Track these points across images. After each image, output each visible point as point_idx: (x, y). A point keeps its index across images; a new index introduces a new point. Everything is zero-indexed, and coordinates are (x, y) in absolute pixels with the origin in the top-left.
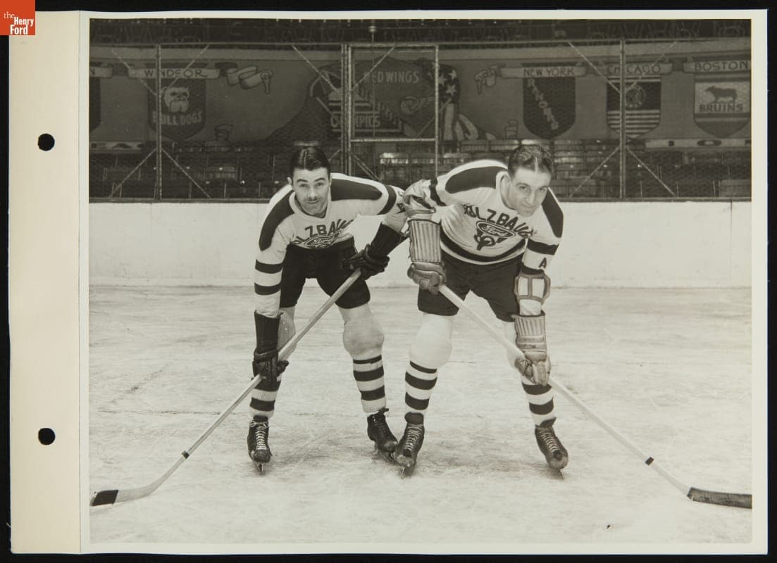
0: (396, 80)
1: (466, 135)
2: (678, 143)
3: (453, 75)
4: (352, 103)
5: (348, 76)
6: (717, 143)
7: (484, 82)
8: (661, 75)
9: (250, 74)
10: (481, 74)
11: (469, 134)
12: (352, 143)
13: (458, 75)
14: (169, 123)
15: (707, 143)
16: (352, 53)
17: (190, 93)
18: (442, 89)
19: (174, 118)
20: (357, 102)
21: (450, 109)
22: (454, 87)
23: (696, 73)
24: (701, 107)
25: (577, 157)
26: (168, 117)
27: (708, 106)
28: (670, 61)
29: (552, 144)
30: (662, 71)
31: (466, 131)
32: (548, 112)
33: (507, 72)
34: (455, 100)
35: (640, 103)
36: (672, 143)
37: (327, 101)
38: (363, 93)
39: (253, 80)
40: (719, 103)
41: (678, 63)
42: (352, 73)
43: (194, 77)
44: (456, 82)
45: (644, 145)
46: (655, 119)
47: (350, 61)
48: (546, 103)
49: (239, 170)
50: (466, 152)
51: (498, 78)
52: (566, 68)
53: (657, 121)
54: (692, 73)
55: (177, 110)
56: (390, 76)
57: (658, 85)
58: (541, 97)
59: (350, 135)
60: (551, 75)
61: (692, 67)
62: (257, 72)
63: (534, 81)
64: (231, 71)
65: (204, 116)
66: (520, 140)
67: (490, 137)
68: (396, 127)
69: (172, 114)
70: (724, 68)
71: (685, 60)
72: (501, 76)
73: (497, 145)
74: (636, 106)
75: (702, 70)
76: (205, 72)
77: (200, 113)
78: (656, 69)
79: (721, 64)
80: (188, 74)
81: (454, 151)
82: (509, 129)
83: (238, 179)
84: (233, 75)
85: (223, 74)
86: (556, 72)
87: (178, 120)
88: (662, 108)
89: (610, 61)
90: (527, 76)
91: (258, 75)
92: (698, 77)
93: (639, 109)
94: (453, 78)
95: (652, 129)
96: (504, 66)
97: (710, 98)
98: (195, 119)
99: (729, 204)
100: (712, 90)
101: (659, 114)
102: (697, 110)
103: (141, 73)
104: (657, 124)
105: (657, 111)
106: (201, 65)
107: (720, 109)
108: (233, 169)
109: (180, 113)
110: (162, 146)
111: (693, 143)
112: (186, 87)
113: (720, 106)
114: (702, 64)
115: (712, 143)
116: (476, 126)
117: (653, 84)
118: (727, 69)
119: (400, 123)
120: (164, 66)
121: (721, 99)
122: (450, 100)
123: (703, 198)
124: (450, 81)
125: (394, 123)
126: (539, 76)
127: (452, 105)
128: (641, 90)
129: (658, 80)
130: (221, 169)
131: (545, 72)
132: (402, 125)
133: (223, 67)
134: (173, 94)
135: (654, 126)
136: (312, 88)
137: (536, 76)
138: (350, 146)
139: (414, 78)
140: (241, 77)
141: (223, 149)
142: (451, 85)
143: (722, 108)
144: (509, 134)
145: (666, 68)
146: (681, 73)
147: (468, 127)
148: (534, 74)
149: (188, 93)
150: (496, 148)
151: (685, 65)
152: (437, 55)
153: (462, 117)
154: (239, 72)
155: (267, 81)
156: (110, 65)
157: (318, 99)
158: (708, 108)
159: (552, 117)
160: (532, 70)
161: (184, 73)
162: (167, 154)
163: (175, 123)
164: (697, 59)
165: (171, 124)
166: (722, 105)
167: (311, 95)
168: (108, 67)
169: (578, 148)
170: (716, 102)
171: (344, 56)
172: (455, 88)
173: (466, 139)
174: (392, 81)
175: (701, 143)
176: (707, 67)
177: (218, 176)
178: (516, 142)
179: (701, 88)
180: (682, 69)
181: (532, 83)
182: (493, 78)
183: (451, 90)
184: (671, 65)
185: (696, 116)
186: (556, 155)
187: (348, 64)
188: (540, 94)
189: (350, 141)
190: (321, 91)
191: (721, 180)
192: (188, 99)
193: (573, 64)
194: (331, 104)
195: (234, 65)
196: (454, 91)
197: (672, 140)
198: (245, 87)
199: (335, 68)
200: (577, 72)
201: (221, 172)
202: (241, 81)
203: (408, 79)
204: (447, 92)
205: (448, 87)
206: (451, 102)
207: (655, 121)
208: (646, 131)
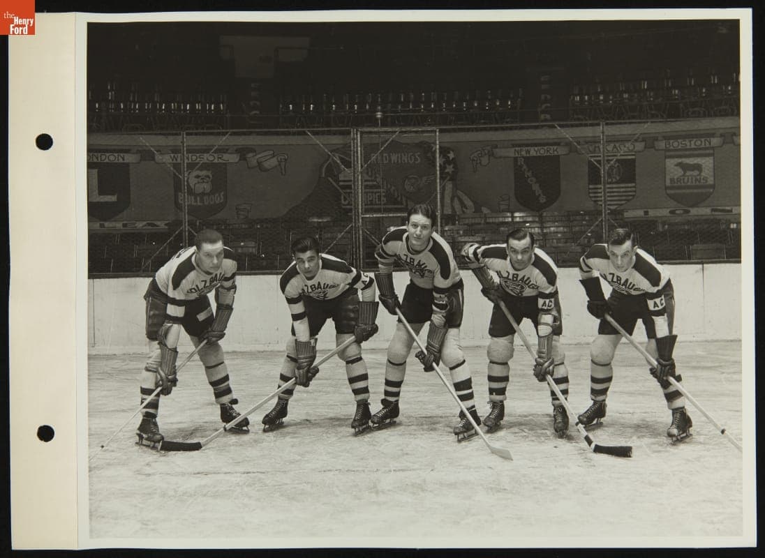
0: (400, 161)
1: (464, 209)
2: (652, 213)
3: (451, 155)
4: (362, 182)
5: (357, 157)
6: (688, 212)
7: (478, 162)
8: (635, 152)
9: (268, 157)
10: (476, 154)
11: (467, 209)
12: (362, 218)
13: (454, 154)
14: (193, 203)
15: (678, 212)
16: (361, 137)
17: (213, 176)
18: (442, 168)
19: (198, 199)
20: (366, 181)
21: (449, 186)
22: (452, 166)
23: (667, 150)
24: (672, 180)
25: (564, 227)
26: (193, 198)
27: (677, 179)
28: (644, 140)
29: (541, 216)
30: (636, 149)
31: (463, 204)
32: (536, 187)
33: (500, 152)
34: (453, 179)
35: (618, 178)
36: (646, 213)
37: (337, 181)
38: (370, 174)
39: (271, 163)
40: (688, 176)
41: (650, 141)
42: (361, 154)
43: (216, 161)
44: (453, 162)
45: (623, 215)
46: (631, 192)
47: (359, 144)
48: (534, 180)
49: (259, 245)
50: (465, 224)
51: (491, 158)
52: (552, 148)
53: (633, 193)
54: (662, 150)
55: (201, 191)
56: (394, 158)
57: (634, 161)
58: (530, 174)
59: (360, 211)
60: (539, 154)
61: (662, 145)
62: (273, 155)
63: (523, 160)
64: (250, 155)
65: (226, 197)
66: (512, 213)
67: (485, 210)
68: (402, 204)
69: (196, 195)
70: (690, 145)
71: (656, 139)
72: (493, 155)
73: (492, 217)
74: (614, 180)
75: (672, 148)
76: (226, 157)
77: (223, 193)
78: (632, 147)
79: (687, 142)
80: (211, 158)
81: (454, 224)
82: (501, 203)
83: (259, 252)
84: (253, 159)
85: (243, 158)
86: (542, 152)
87: (202, 201)
88: (637, 181)
89: (594, 141)
90: (517, 155)
91: (275, 159)
92: (668, 154)
93: (617, 183)
94: (451, 158)
95: (628, 200)
96: (496, 147)
97: (679, 172)
98: (218, 199)
100: (679, 165)
101: (634, 187)
102: (668, 183)
103: (167, 159)
104: (633, 196)
105: (634, 184)
106: (222, 150)
107: (688, 181)
108: (253, 244)
109: (203, 194)
110: (188, 225)
111: (665, 212)
112: (209, 170)
113: (688, 179)
114: (671, 141)
115: (682, 212)
116: (473, 201)
117: (629, 160)
118: (693, 146)
119: (404, 199)
120: (189, 151)
121: (688, 173)
122: (448, 178)
123: (678, 261)
124: (448, 161)
125: (399, 199)
126: (528, 155)
127: (450, 183)
128: (618, 166)
129: (634, 157)
130: (242, 244)
131: (533, 152)
132: (406, 201)
133: (243, 152)
134: (198, 177)
135: (631, 197)
136: (324, 170)
137: (525, 155)
138: (361, 220)
139: (416, 160)
140: (259, 161)
141: (244, 226)
142: (449, 165)
143: (690, 181)
144: (502, 207)
145: (640, 146)
146: (653, 149)
147: (466, 203)
148: (524, 153)
149: (211, 176)
150: (491, 220)
151: (656, 143)
152: (437, 138)
153: (459, 193)
154: (258, 156)
155: (283, 164)
156: (138, 152)
157: (330, 179)
158: (678, 181)
159: (540, 192)
160: (521, 150)
161: (207, 158)
162: (193, 231)
163: (199, 204)
164: (666, 138)
165: (195, 204)
166: (690, 178)
167: (324, 175)
168: (137, 153)
169: (564, 219)
170: (684, 175)
171: (354, 139)
172: (454, 167)
173: (463, 212)
174: (396, 161)
175: (672, 212)
176: (676, 144)
177: (240, 251)
178: (509, 214)
179: (671, 163)
180: (653, 147)
181: (521, 162)
182: (486, 157)
183: (450, 169)
184: (643, 144)
185: (666, 188)
186: (545, 225)
187: (357, 147)
188: (529, 171)
189: (361, 216)
190: (332, 171)
191: (693, 244)
192: (211, 181)
193: (558, 144)
194: (341, 183)
195: (251, 150)
196: (453, 170)
197: (646, 210)
198: (266, 170)
199: (345, 150)
200: (561, 151)
201: (242, 247)
202: (259, 164)
203: (411, 160)
204: (446, 171)
205: (447, 166)
206: (449, 180)
207: (630, 194)
208: (623, 202)
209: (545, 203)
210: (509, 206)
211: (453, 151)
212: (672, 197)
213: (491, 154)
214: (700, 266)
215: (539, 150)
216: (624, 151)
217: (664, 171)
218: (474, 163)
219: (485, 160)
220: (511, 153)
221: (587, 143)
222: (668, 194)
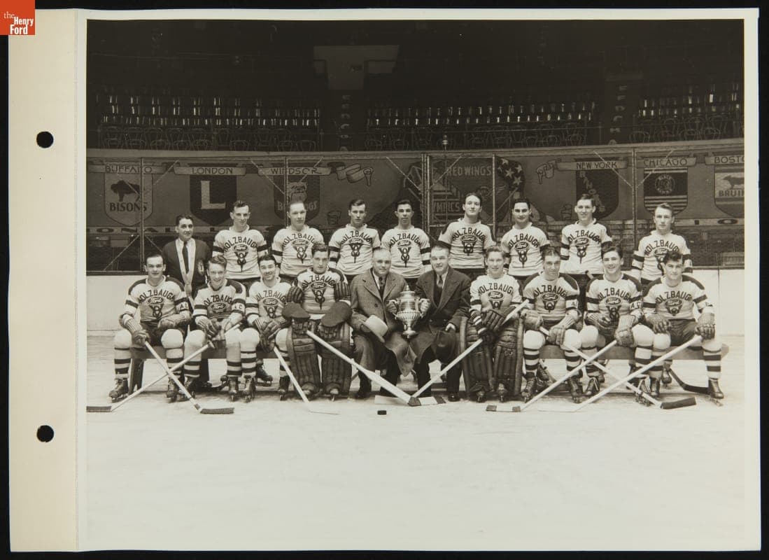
0: (472, 174)
2: (702, 222)
3: (519, 169)
7: (544, 174)
8: (688, 166)
9: (354, 171)
10: (541, 168)
12: (430, 228)
15: (726, 222)
17: (308, 187)
23: (717, 165)
24: (721, 193)
27: (726, 191)
28: (695, 156)
30: (688, 164)
32: (596, 198)
33: (562, 166)
35: (671, 190)
36: (697, 222)
38: (446, 183)
39: (358, 175)
41: (701, 158)
43: (310, 174)
44: (521, 174)
46: (683, 203)
48: (594, 191)
51: (556, 171)
52: (611, 162)
53: (685, 204)
54: (712, 165)
56: (468, 170)
57: (685, 175)
58: (591, 186)
60: (599, 168)
61: (711, 160)
62: (361, 169)
63: (584, 172)
64: (340, 168)
65: (318, 205)
67: (549, 218)
70: (738, 161)
71: (706, 155)
72: (557, 169)
74: (668, 192)
75: (721, 163)
76: (319, 169)
77: (316, 202)
78: (683, 162)
79: (735, 158)
80: (306, 171)
84: (342, 173)
85: (334, 171)
86: (602, 165)
89: (646, 156)
90: (579, 169)
91: (362, 171)
92: (718, 168)
93: (671, 194)
94: (519, 171)
95: (681, 211)
96: (560, 161)
97: (727, 185)
98: (312, 207)
99: (716, 271)
100: (727, 178)
101: (687, 199)
102: (717, 195)
104: (685, 206)
105: (685, 196)
107: (735, 194)
111: (714, 222)
112: (304, 182)
114: (720, 157)
115: (729, 221)
116: (538, 210)
117: (682, 174)
120: (289, 165)
121: (736, 186)
122: (517, 188)
124: (516, 174)
126: (589, 169)
127: (518, 193)
128: (671, 180)
129: (686, 171)
131: (594, 166)
133: (334, 165)
134: (294, 187)
135: (682, 208)
136: (404, 181)
137: (586, 169)
139: (487, 172)
140: (348, 173)
142: (517, 177)
143: (737, 193)
144: (565, 216)
145: (691, 161)
146: (703, 164)
148: (585, 167)
149: (306, 186)
151: (706, 159)
154: (348, 169)
155: (368, 176)
156: (243, 166)
157: (410, 189)
158: (726, 194)
159: (600, 202)
160: (583, 164)
161: (302, 171)
164: (716, 154)
166: (737, 190)
167: (404, 186)
168: (242, 167)
170: (732, 188)
172: (521, 180)
174: (469, 174)
175: (721, 222)
176: (724, 160)
179: (720, 177)
180: (704, 162)
181: (583, 175)
182: (551, 170)
184: (695, 159)
185: (716, 200)
188: (589, 183)
192: (306, 191)
195: (342, 164)
197: (696, 220)
198: (353, 182)
200: (619, 165)
202: (348, 176)
203: (483, 172)
204: (515, 182)
205: (515, 178)
206: (517, 191)
207: (682, 204)
209: (604, 213)
210: (571, 214)
211: (521, 165)
212: (719, 207)
213: (555, 168)
215: (599, 164)
216: (676, 166)
217: (713, 185)
218: (540, 175)
219: (549, 173)
220: (574, 166)
221: (643, 158)
222: (717, 206)
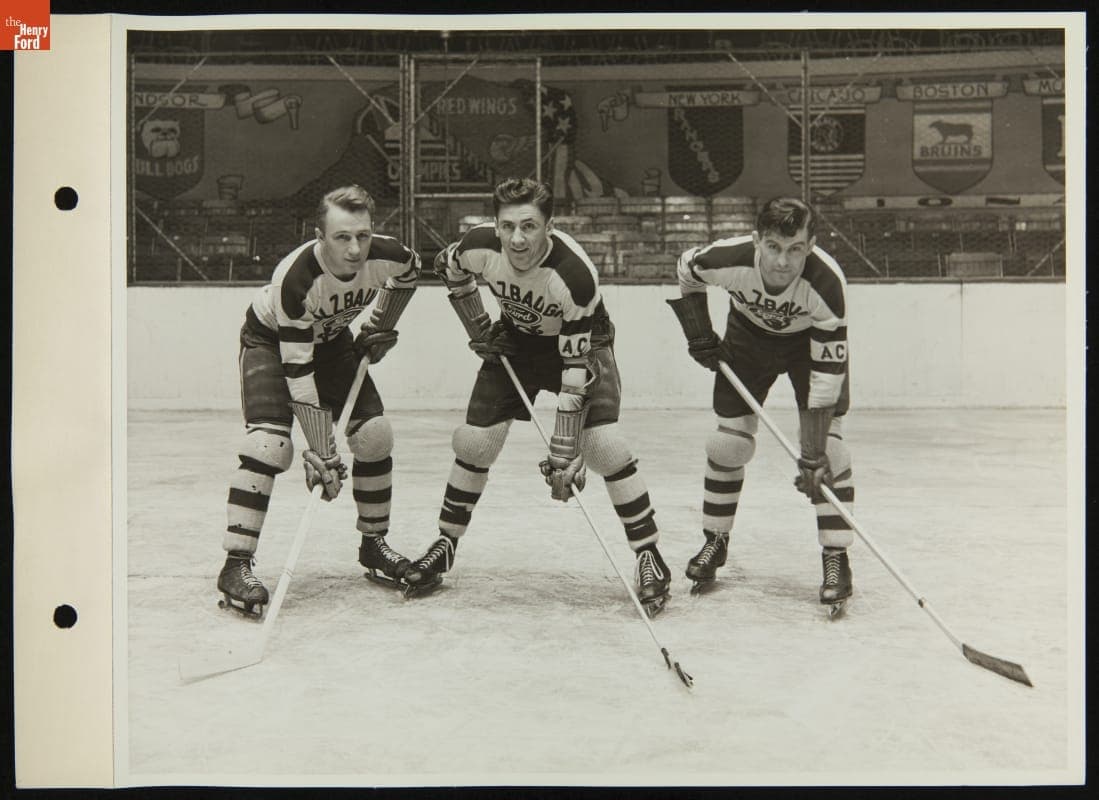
0: (483, 112)
1: (587, 191)
2: (890, 202)
3: (567, 102)
4: (416, 144)
5: (409, 101)
6: (946, 202)
7: (611, 114)
8: (867, 103)
9: (270, 100)
10: (606, 102)
11: (590, 190)
12: (417, 200)
13: (572, 101)
14: (149, 173)
15: (931, 202)
16: (416, 68)
17: (181, 129)
18: (547, 123)
19: (157, 166)
20: (423, 142)
21: (562, 153)
22: (567, 120)
23: (916, 101)
24: (924, 150)
25: (744, 222)
26: (148, 164)
27: (933, 148)
28: (879, 84)
29: (709, 204)
30: (867, 98)
31: (585, 185)
32: (704, 157)
33: (643, 99)
34: (570, 139)
35: (836, 144)
36: (881, 203)
37: (382, 140)
38: (435, 131)
39: (274, 110)
40: (950, 144)
41: (890, 86)
42: (416, 96)
43: (187, 105)
44: (570, 113)
45: (841, 205)
46: (857, 167)
47: (412, 79)
48: (701, 145)
49: (252, 241)
50: (585, 215)
51: (632, 107)
52: (730, 93)
53: (860, 171)
54: (909, 100)
55: (160, 153)
56: (474, 105)
57: (861, 119)
58: (694, 135)
59: (412, 188)
60: (709, 104)
61: (908, 92)
62: (279, 97)
63: (683, 112)
64: (241, 96)
65: (202, 163)
66: (663, 197)
67: (619, 192)
68: (486, 180)
69: (153, 160)
70: (955, 93)
71: (899, 82)
72: (634, 103)
73: (631, 205)
74: (830, 148)
75: (924, 97)
76: (203, 98)
77: (196, 158)
78: (859, 95)
79: (950, 88)
80: (178, 101)
81: (568, 214)
82: (646, 182)
83: (251, 251)
84: (245, 102)
85: (230, 101)
86: (715, 98)
87: (163, 169)
88: (867, 151)
89: (792, 84)
90: (673, 105)
91: (281, 102)
92: (917, 107)
93: (833, 153)
94: (566, 108)
95: (851, 182)
96: (640, 90)
97: (936, 136)
98: (189, 166)
100: (937, 125)
101: (863, 160)
102: (917, 155)
104: (861, 175)
105: (860, 156)
106: (195, 88)
107: (949, 153)
108: (242, 240)
109: (164, 158)
110: (137, 205)
111: (912, 202)
112: (175, 120)
113: (950, 149)
114: (924, 87)
115: (939, 202)
116: (601, 179)
117: (854, 116)
118: (959, 95)
119: (489, 172)
121: (951, 139)
122: (562, 138)
123: (921, 279)
124: (561, 112)
125: (481, 173)
126: (691, 105)
127: (565, 147)
128: (837, 127)
129: (862, 111)
130: (225, 239)
131: (699, 99)
132: (493, 176)
133: (230, 91)
134: (157, 130)
135: (856, 177)
136: (360, 122)
137: (686, 105)
138: (413, 203)
139: (509, 108)
140: (256, 106)
141: (229, 211)
142: (564, 118)
143: (953, 152)
144: (647, 189)
145: (873, 93)
146: (895, 101)
147: (589, 180)
148: (684, 101)
149: (178, 129)
150: (628, 210)
151: (899, 89)
152: (538, 72)
153: (579, 164)
154: (252, 100)
155: (293, 111)
157: (369, 137)
158: (933, 152)
159: (710, 164)
160: (681, 97)
161: (171, 99)
162: (144, 216)
163: (158, 174)
164: (917, 80)
165: (152, 174)
166: (953, 147)
167: (359, 131)
169: (747, 210)
170: (943, 143)
171: (404, 72)
172: (570, 123)
173: (585, 196)
174: (477, 112)
175: (923, 202)
176: (931, 92)
177: (221, 250)
178: (658, 200)
179: (922, 122)
180: (894, 95)
181: (680, 115)
182: (625, 105)
183: (564, 125)
184: (879, 89)
185: (915, 163)
186: (715, 219)
187: (409, 85)
188: (692, 131)
189: (414, 196)
190: (374, 125)
191: (949, 254)
192: (179, 139)
193: (739, 87)
194: (387, 145)
195: (243, 87)
196: (569, 126)
197: (881, 198)
198: (264, 121)
199: (390, 89)
200: (745, 98)
201: (225, 244)
202: (256, 111)
203: (502, 108)
204: (558, 128)
205: (560, 119)
206: (563, 143)
207: (856, 171)
208: (844, 185)
209: (716, 184)
210: (659, 187)
211: (570, 95)
212: (921, 176)
213: (631, 103)
214: (957, 287)
215: (710, 97)
217: (911, 137)
218: (604, 115)
219: (621, 112)
220: (663, 100)
221: (787, 86)
222: (917, 174)
